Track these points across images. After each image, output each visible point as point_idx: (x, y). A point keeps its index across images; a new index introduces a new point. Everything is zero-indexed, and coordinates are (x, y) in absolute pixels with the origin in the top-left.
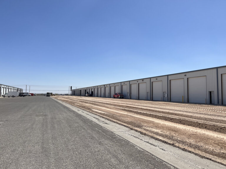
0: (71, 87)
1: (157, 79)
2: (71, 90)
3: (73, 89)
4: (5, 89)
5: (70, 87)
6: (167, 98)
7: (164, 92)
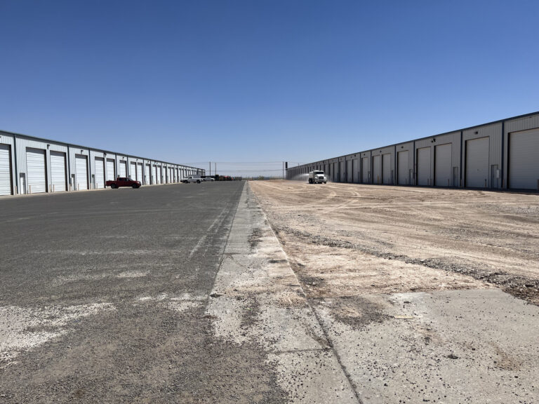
1: (477, 133)
2: (286, 170)
4: (159, 169)
5: (285, 164)
6: (500, 180)
7: (492, 166)
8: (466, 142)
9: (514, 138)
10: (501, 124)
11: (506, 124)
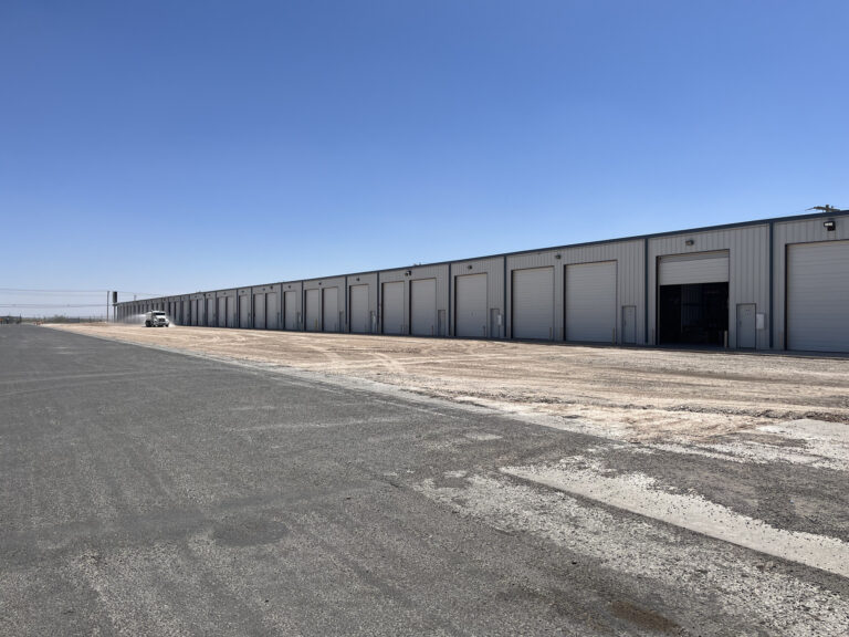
0: (115, 294)
1: (471, 267)
2: (114, 305)
3: (119, 301)
5: (111, 294)
6: (502, 328)
7: (492, 310)
8: (456, 278)
9: (519, 277)
10: (502, 260)
11: (509, 259)
